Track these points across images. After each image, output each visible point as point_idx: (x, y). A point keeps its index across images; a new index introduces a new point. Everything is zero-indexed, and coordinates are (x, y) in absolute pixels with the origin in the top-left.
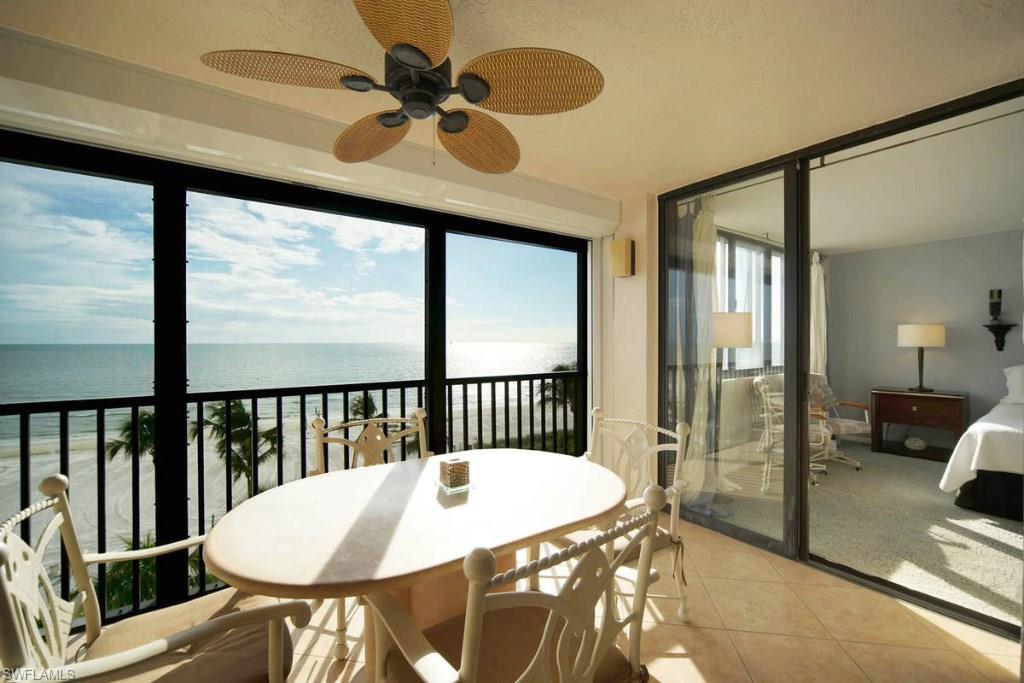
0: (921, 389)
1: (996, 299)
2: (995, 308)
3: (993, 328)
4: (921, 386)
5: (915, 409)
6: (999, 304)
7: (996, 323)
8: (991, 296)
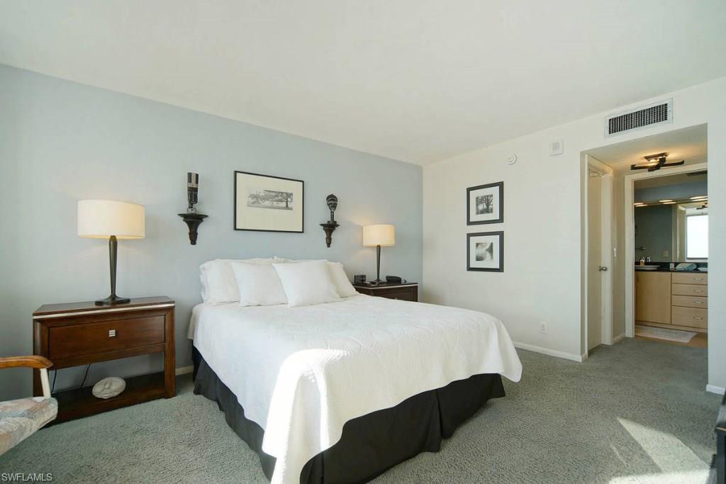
0: (114, 301)
1: (193, 184)
2: (193, 194)
3: (187, 217)
4: (113, 296)
5: (112, 333)
6: (196, 190)
7: (190, 211)
8: (190, 181)
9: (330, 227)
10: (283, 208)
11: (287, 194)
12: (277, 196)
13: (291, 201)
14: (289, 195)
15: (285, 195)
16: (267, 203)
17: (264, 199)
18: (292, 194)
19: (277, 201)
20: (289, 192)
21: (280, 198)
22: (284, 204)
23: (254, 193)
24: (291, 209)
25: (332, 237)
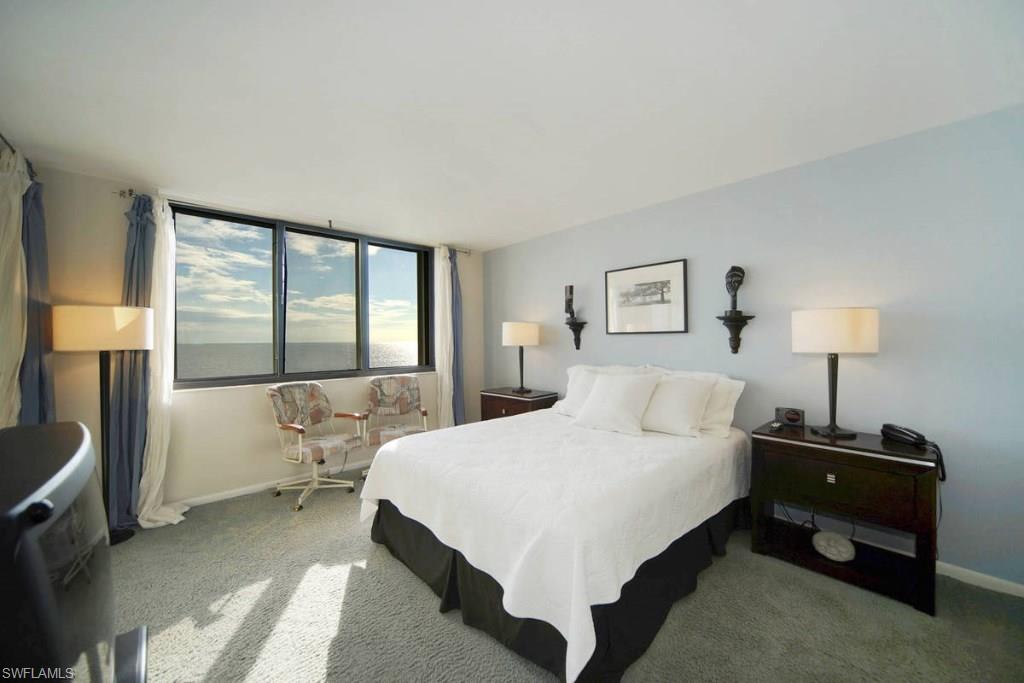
9: (736, 322)
10: (658, 302)
11: (662, 282)
12: (650, 288)
13: (669, 291)
14: (665, 284)
15: (659, 284)
16: (639, 299)
17: (636, 294)
18: (669, 282)
19: (649, 295)
20: (664, 279)
21: (653, 290)
22: (659, 297)
23: (624, 291)
24: (669, 302)
25: (741, 336)
